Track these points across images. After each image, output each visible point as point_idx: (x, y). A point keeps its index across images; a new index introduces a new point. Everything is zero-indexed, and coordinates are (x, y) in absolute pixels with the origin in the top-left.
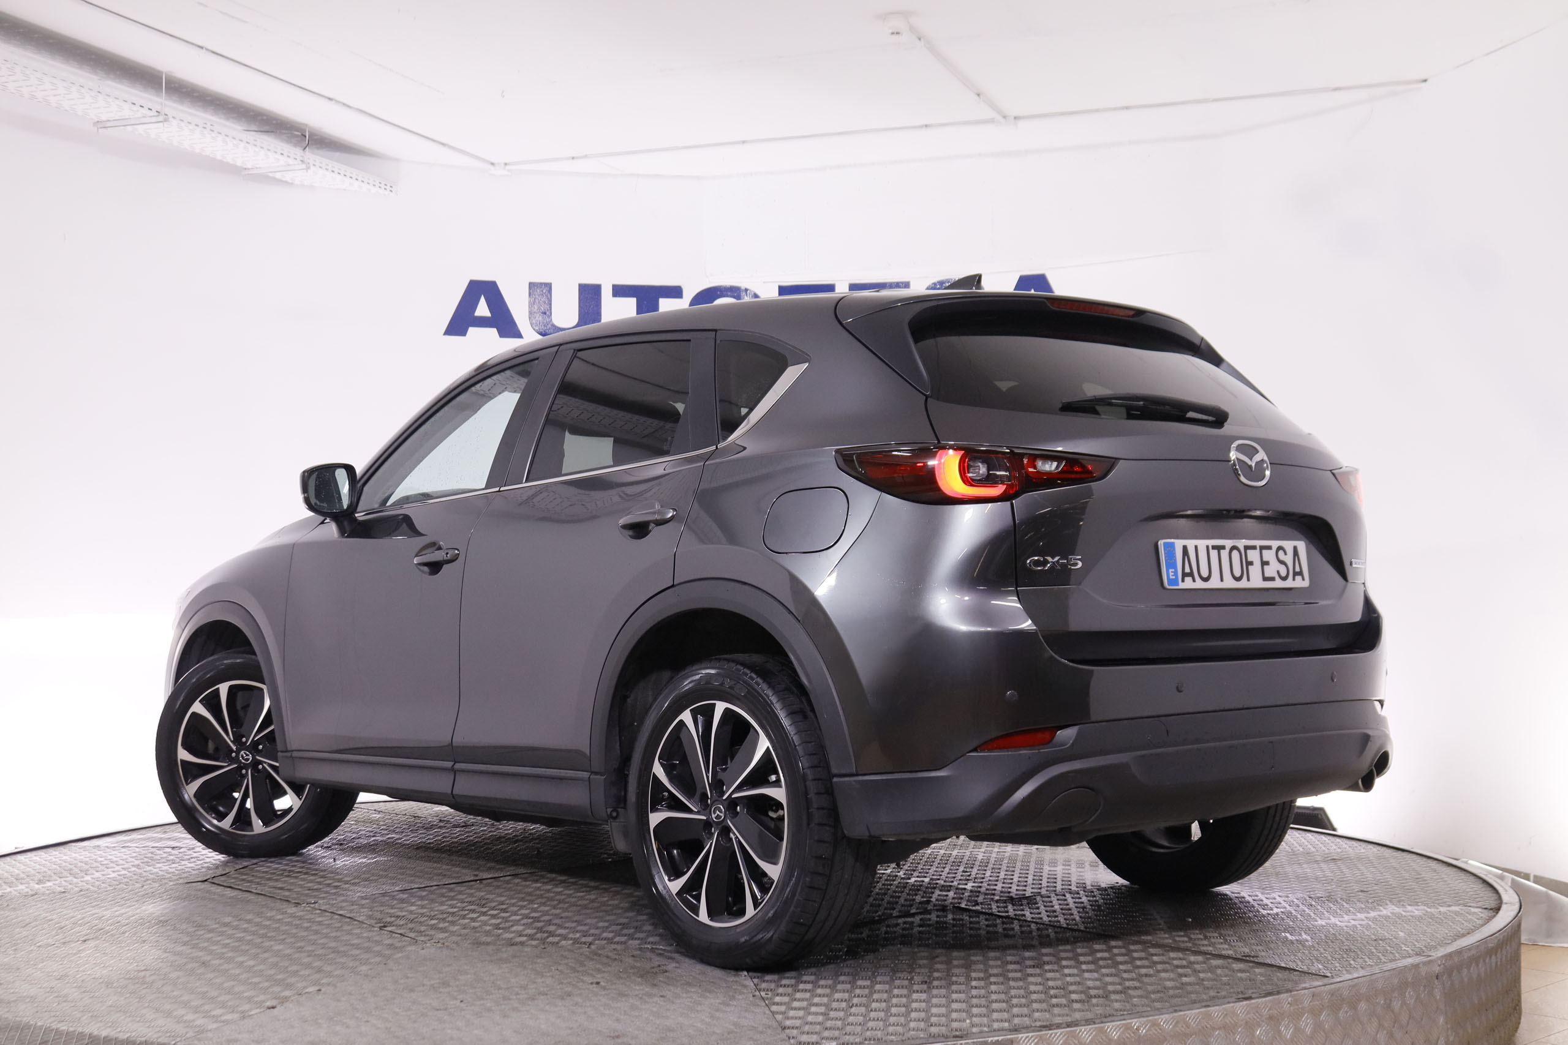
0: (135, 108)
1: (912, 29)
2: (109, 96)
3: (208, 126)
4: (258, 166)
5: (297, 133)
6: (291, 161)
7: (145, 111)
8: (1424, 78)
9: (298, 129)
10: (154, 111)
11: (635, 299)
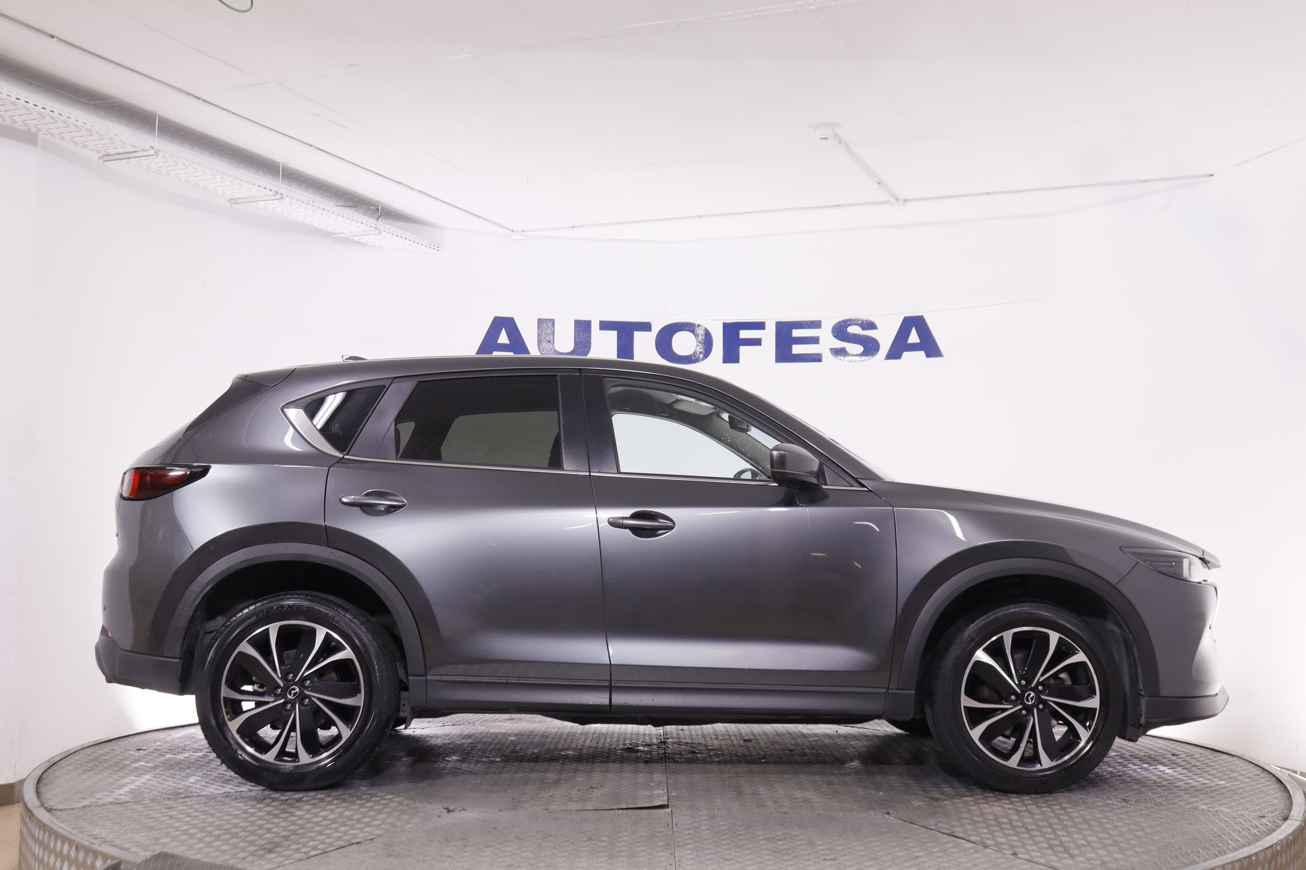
0: (260, 189)
1: (836, 135)
2: (243, 181)
3: (311, 202)
4: (343, 232)
5: (373, 208)
6: (367, 228)
7: (267, 192)
8: (1212, 174)
9: (373, 205)
10: (273, 191)
11: (616, 332)
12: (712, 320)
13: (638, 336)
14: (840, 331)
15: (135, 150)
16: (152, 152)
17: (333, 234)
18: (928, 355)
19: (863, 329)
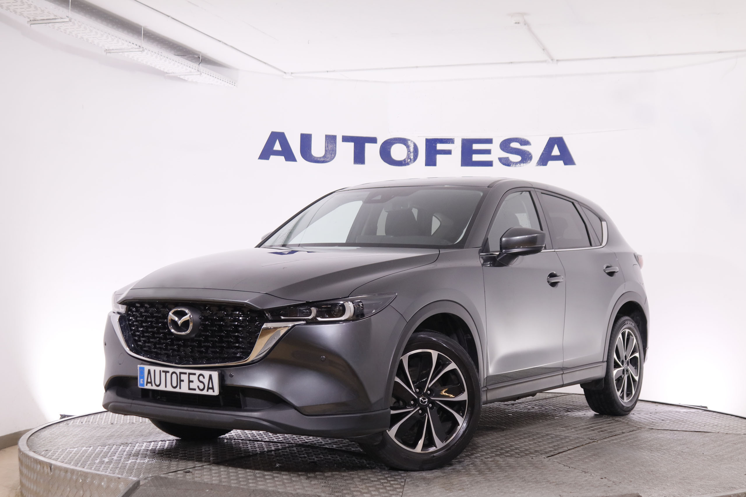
0: (130, 44)
1: (525, 21)
2: (120, 39)
4: (174, 72)
5: (196, 56)
6: (193, 70)
7: (134, 46)
9: (197, 54)
10: (138, 46)
11: (353, 143)
12: (418, 137)
13: (368, 146)
14: (505, 145)
15: (57, 17)
16: (67, 20)
17: (167, 73)
18: (566, 164)
19: (521, 145)
